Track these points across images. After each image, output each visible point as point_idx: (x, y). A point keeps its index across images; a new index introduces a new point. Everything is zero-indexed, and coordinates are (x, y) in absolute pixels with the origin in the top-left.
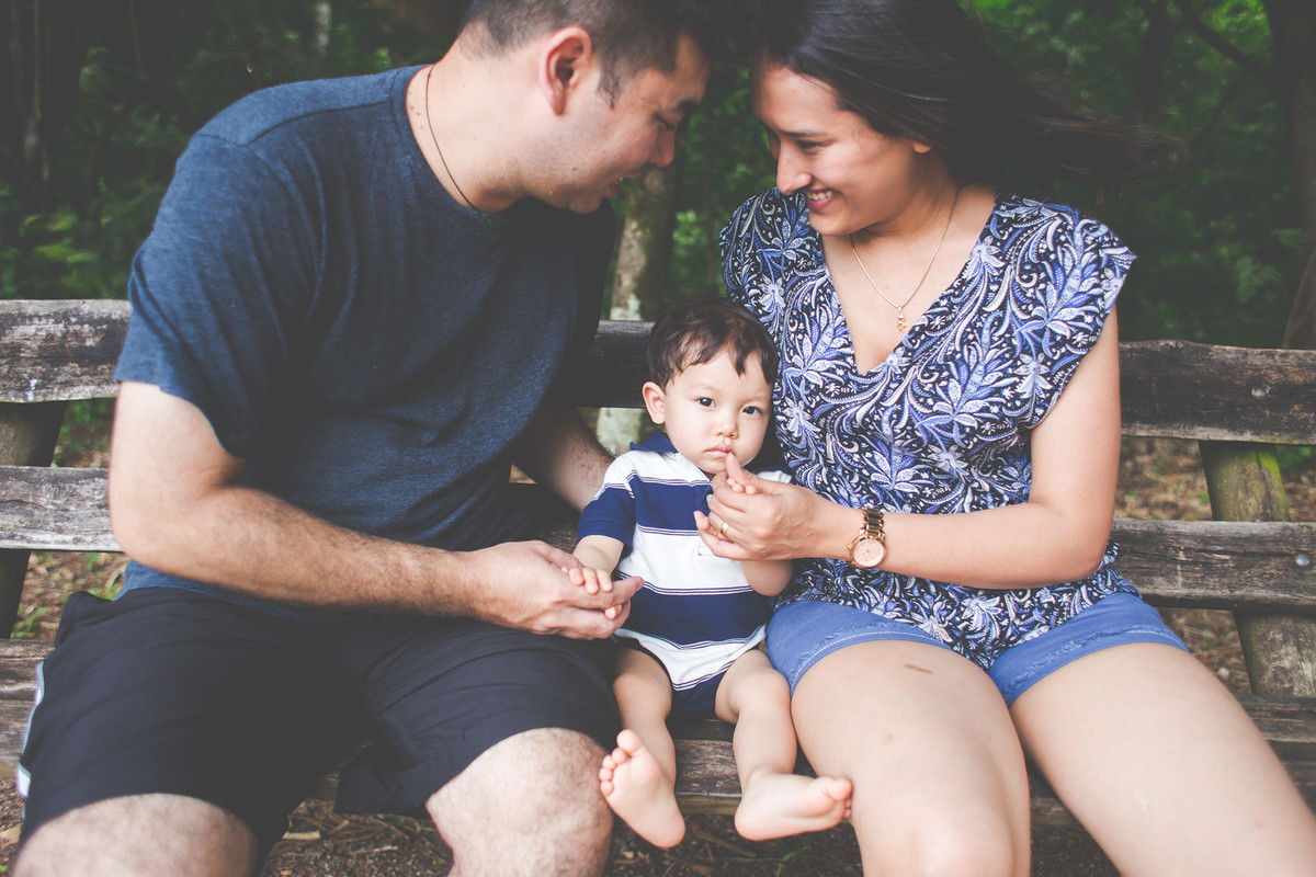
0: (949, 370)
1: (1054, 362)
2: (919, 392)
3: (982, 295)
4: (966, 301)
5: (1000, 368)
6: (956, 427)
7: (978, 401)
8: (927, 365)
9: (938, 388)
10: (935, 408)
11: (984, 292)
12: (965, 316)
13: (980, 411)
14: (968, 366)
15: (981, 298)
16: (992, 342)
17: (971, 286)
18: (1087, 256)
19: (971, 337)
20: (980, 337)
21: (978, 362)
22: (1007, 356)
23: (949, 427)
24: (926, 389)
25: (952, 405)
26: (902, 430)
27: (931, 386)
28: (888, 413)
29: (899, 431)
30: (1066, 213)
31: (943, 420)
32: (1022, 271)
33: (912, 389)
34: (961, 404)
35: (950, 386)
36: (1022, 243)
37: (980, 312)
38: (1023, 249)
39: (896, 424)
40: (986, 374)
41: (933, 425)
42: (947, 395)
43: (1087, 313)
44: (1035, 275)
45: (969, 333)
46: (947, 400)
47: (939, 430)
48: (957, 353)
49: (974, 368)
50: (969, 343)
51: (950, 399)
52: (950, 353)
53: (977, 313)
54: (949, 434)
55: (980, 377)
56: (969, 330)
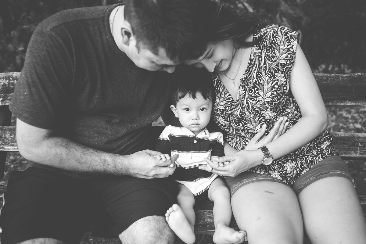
0: (257, 87)
1: (284, 72)
2: (251, 97)
3: (258, 62)
4: (254, 65)
5: (271, 80)
6: (266, 103)
7: (269, 93)
8: (250, 88)
9: (256, 94)
10: (258, 100)
11: (258, 61)
12: (255, 70)
13: (271, 95)
14: (262, 84)
15: (258, 63)
16: (266, 74)
17: (254, 61)
18: (284, 37)
19: (259, 76)
20: (262, 75)
21: (264, 82)
22: (271, 76)
23: (264, 104)
24: (253, 96)
25: (262, 97)
26: (251, 111)
27: (253, 94)
28: (246, 108)
29: (251, 112)
30: (274, 27)
31: (262, 102)
32: (267, 50)
33: (249, 98)
34: (265, 96)
35: (259, 92)
36: (265, 42)
37: (259, 68)
38: (266, 44)
39: (249, 110)
40: (268, 84)
41: (259, 105)
42: (259, 95)
43: (288, 54)
44: (271, 50)
45: (258, 75)
46: (260, 96)
47: (262, 106)
48: (257, 81)
49: (264, 84)
50: (259, 77)
51: (261, 96)
52: (254, 82)
53: (258, 68)
54: (265, 106)
55: (267, 86)
56: (258, 74)
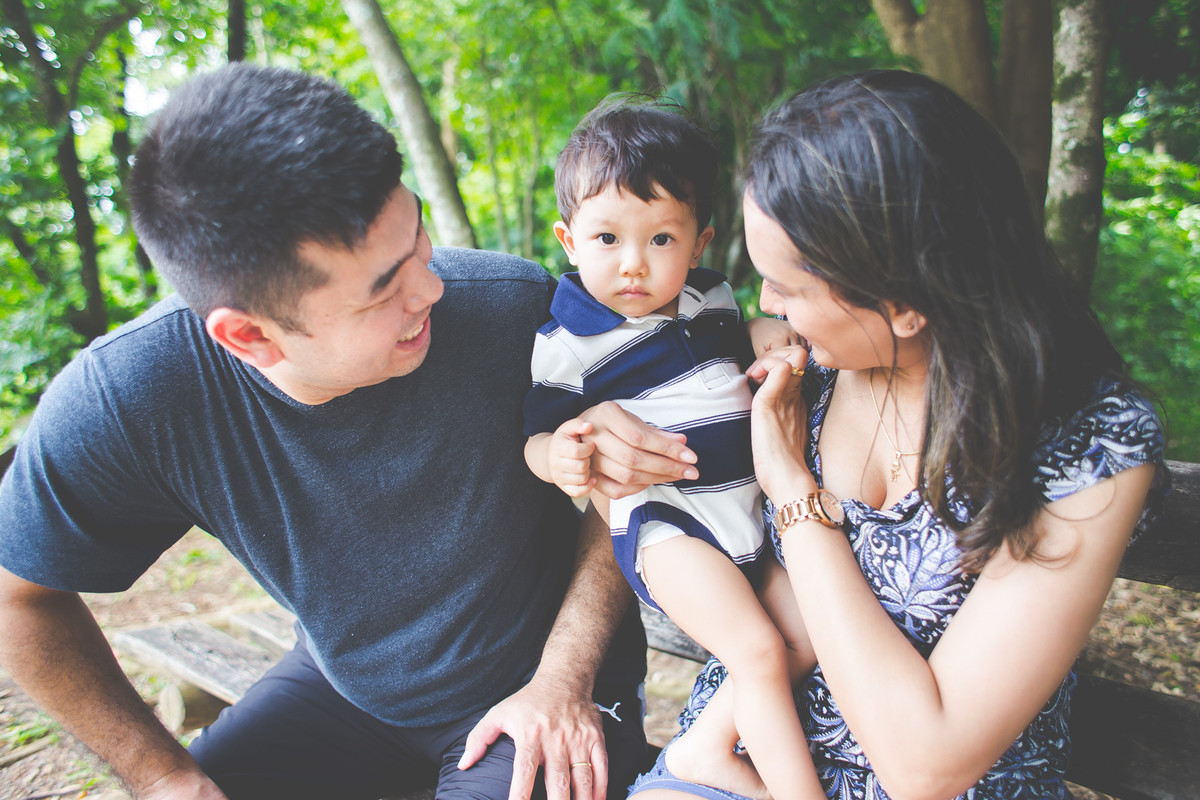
0: (898, 549)
2: (868, 561)
6: (908, 619)
7: (932, 592)
9: (884, 568)
10: (882, 592)
13: (938, 603)
14: (922, 551)
21: (936, 548)
23: (900, 617)
24: (875, 562)
25: (901, 593)
27: (879, 561)
31: (892, 609)
33: (864, 554)
34: (912, 595)
35: (898, 569)
40: (943, 562)
42: (894, 580)
46: (894, 586)
51: (897, 586)
55: (935, 566)
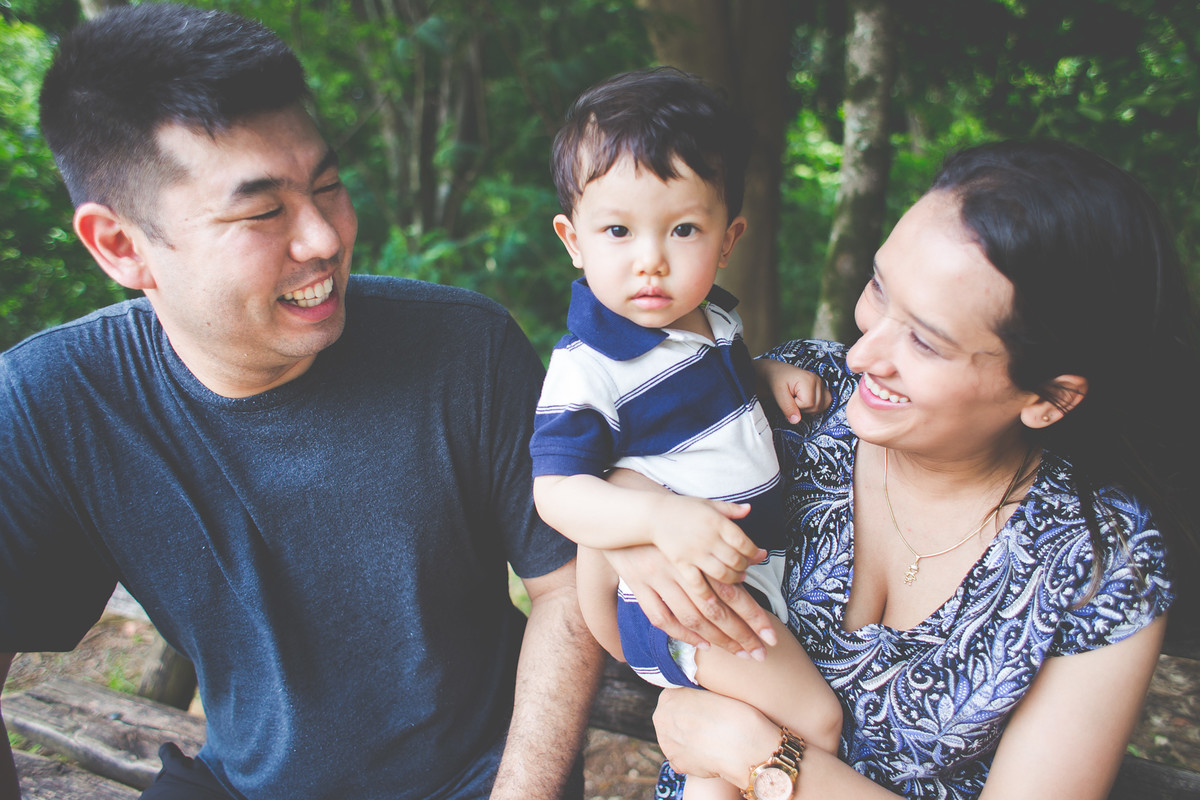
0: (946, 683)
2: (903, 695)
3: (1000, 594)
4: (983, 595)
5: (1015, 693)
6: (938, 747)
7: (972, 724)
8: (922, 663)
9: (927, 701)
10: (918, 723)
11: (1002, 590)
12: (978, 615)
13: (971, 731)
14: (971, 683)
15: (998, 598)
16: (1007, 658)
17: (991, 579)
19: (980, 646)
20: (991, 648)
21: (985, 680)
22: (1025, 679)
23: (932, 746)
24: (913, 696)
25: (939, 725)
26: (877, 723)
28: (865, 699)
29: (872, 722)
31: (925, 738)
32: (1056, 576)
33: (896, 688)
34: (950, 726)
35: (942, 702)
36: (1063, 543)
37: (995, 616)
38: (1062, 550)
39: (871, 715)
40: (994, 698)
41: (912, 738)
42: (936, 712)
45: (978, 640)
46: (934, 717)
47: (918, 746)
48: (961, 661)
49: (979, 687)
50: (976, 652)
51: (938, 718)
52: (951, 656)
53: (990, 616)
54: (929, 752)
55: (986, 701)
56: (979, 635)
